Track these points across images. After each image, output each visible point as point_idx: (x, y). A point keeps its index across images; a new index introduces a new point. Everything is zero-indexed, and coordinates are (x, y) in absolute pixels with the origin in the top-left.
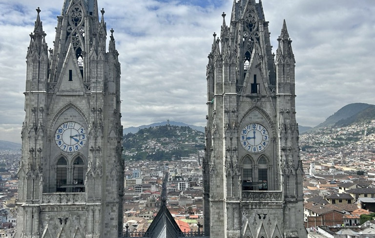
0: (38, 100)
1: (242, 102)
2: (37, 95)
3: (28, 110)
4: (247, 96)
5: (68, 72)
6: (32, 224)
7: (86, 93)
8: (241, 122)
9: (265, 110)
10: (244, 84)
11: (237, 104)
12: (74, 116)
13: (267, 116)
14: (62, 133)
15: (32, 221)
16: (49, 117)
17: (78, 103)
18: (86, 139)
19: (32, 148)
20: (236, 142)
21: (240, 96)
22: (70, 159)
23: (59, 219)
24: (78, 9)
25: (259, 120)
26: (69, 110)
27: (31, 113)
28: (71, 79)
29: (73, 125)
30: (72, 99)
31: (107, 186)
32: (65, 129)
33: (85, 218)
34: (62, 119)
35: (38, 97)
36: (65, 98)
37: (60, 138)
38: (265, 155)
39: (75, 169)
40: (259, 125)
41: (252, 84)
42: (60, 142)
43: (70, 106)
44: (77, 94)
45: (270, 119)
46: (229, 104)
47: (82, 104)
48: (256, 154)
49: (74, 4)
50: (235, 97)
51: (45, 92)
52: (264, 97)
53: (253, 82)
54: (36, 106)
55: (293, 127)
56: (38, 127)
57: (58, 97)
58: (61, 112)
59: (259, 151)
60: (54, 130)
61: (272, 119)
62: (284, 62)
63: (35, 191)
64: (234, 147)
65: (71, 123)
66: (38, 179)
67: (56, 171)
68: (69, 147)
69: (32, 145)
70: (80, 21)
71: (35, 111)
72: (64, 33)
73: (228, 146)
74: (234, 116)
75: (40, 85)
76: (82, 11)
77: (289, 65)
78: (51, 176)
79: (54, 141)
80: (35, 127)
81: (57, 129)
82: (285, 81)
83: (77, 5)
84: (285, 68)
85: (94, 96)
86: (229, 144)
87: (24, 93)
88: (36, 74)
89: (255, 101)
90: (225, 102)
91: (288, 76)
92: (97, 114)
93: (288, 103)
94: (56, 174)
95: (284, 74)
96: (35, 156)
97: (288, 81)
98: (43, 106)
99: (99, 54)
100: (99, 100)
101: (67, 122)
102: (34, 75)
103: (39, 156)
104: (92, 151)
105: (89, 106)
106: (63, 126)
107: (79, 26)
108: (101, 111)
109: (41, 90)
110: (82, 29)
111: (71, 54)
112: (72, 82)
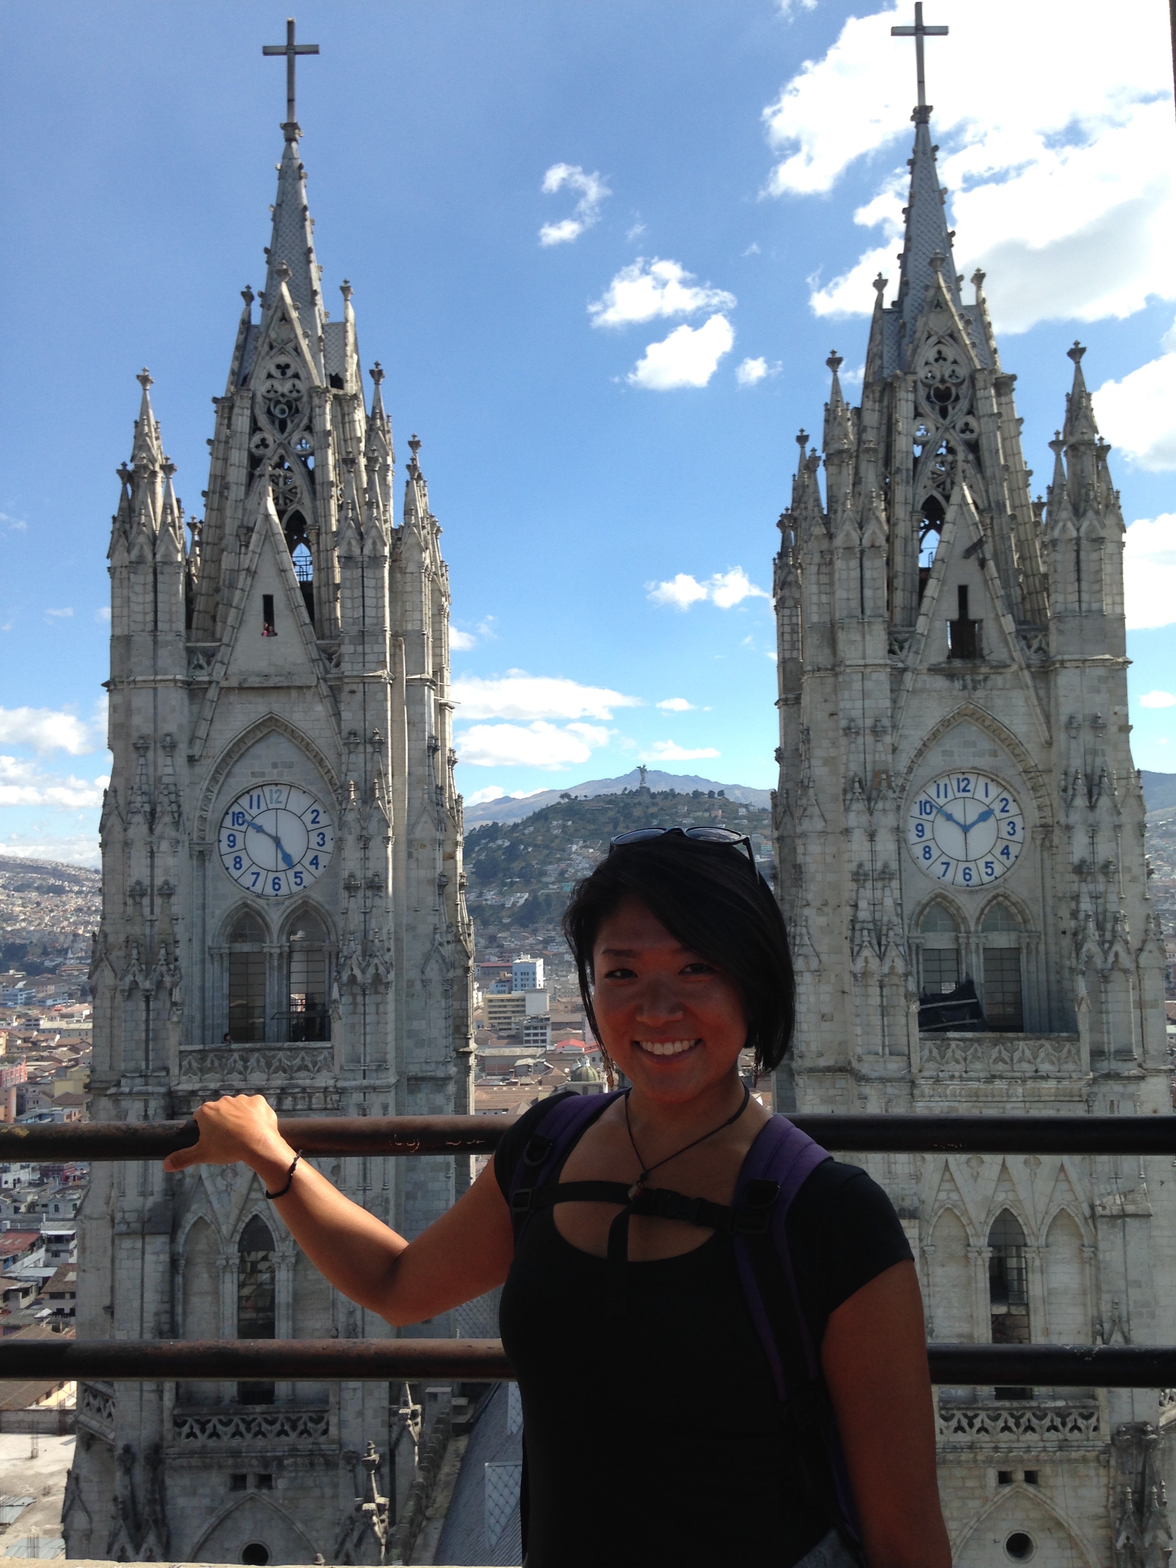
0: (155, 708)
1: (914, 692)
2: (151, 692)
3: (119, 745)
4: (934, 670)
5: (257, 604)
7: (325, 680)
8: (910, 770)
9: (1007, 722)
10: (922, 624)
11: (894, 701)
12: (284, 764)
13: (1016, 747)
14: (244, 828)
16: (197, 770)
17: (298, 716)
18: (329, 846)
19: (138, 883)
20: (892, 847)
21: (905, 670)
22: (275, 918)
24: (287, 366)
25: (984, 762)
26: (265, 744)
27: (134, 756)
29: (283, 798)
30: (277, 705)
31: (410, 1016)
32: (254, 811)
34: (242, 778)
35: (155, 696)
36: (251, 697)
37: (239, 845)
38: (1006, 897)
39: (296, 956)
40: (982, 781)
41: (952, 622)
42: (238, 861)
43: (271, 726)
44: (295, 681)
45: (1025, 756)
46: (859, 704)
47: (311, 720)
48: (971, 891)
49: (271, 347)
50: (882, 677)
51: (178, 677)
52: (1000, 668)
53: (955, 615)
54: (147, 729)
55: (1123, 782)
56: (159, 809)
57: (224, 696)
58: (238, 749)
59: (987, 879)
60: (216, 816)
61: (1035, 757)
62: (1078, 530)
63: (155, 1039)
64: (886, 866)
65: (274, 788)
66: (163, 995)
67: (226, 964)
68: (272, 876)
69: (139, 870)
70: (297, 411)
71: (147, 748)
72: (239, 458)
73: (860, 865)
74: (880, 747)
75: (162, 652)
76: (302, 375)
77: (1099, 541)
78: (208, 984)
79: (215, 857)
80: (147, 808)
81: (227, 813)
82: (1084, 606)
83: (282, 351)
84: (1083, 555)
85: (354, 687)
86: (865, 856)
87: (105, 685)
88: (145, 614)
89: (965, 687)
90: (846, 695)
91: (1096, 587)
92: (369, 756)
93: (1098, 691)
94: (226, 976)
95: (1079, 580)
96: (152, 913)
97: (1095, 606)
98: (173, 727)
99: (367, 533)
100: (372, 704)
101: (260, 786)
102: (140, 619)
103: (163, 911)
104: (352, 889)
105: (339, 725)
106: (247, 799)
107: (295, 430)
108: (382, 743)
109: (165, 671)
110: (303, 441)
111: (268, 536)
112: (273, 638)
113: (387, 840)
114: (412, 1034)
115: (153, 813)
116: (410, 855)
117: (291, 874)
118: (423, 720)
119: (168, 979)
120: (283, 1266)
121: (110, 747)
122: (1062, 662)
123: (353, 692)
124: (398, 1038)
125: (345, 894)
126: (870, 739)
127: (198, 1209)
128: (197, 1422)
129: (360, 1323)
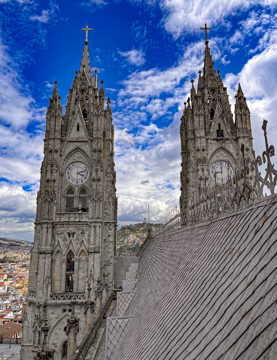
0: (54, 144)
1: (211, 143)
3: (46, 152)
4: (214, 139)
5: (76, 125)
6: (47, 238)
7: (89, 140)
8: (210, 159)
9: (229, 150)
10: (211, 130)
11: (206, 145)
12: (80, 157)
13: (231, 155)
14: (71, 171)
15: (47, 235)
16: (62, 157)
17: (83, 147)
18: (89, 175)
19: (48, 179)
20: (207, 173)
21: (209, 139)
22: (77, 189)
24: (84, 83)
25: (224, 158)
26: (76, 153)
27: (49, 153)
28: (78, 130)
29: (79, 165)
30: (79, 144)
31: (105, 209)
32: (73, 167)
33: (88, 232)
34: (71, 160)
35: (54, 141)
36: (73, 143)
37: (70, 174)
39: (81, 198)
40: (225, 163)
41: (217, 131)
42: (69, 178)
43: (78, 149)
44: (83, 140)
45: (233, 157)
46: (200, 145)
47: (86, 148)
49: (81, 79)
50: (204, 139)
51: (59, 138)
52: (227, 139)
53: (218, 129)
54: (52, 148)
56: (54, 164)
57: (68, 143)
58: (70, 154)
60: (65, 168)
61: (235, 157)
62: (241, 112)
63: (50, 211)
64: (206, 177)
65: (77, 163)
66: (52, 202)
67: (66, 199)
68: (76, 181)
69: (49, 176)
71: (52, 152)
72: (73, 99)
73: (201, 177)
74: (204, 153)
75: (56, 133)
76: (87, 84)
77: (245, 115)
78: (62, 202)
79: (64, 176)
80: (51, 163)
81: (67, 167)
82: (243, 127)
84: (242, 117)
85: (95, 140)
86: (202, 175)
87: (44, 140)
89: (220, 143)
90: (197, 143)
91: (245, 123)
92: (98, 154)
93: (247, 143)
94: (66, 201)
95: (242, 122)
96: (51, 185)
97: (245, 127)
98: (57, 148)
99: (99, 110)
100: (99, 144)
101: (75, 162)
102: (52, 126)
103: (53, 185)
104: (94, 180)
105: (92, 149)
106: (72, 164)
107: (85, 94)
108: (101, 151)
109: (57, 136)
110: (86, 97)
111: (79, 112)
112: (79, 132)
113: (102, 170)
114: (106, 213)
115: (52, 165)
116: (106, 175)
117: (80, 180)
118: (109, 148)
119: (54, 199)
120: (76, 261)
121: (44, 153)
122: (240, 137)
124: (102, 214)
125: (92, 181)
126: (202, 152)
127: (58, 248)
128: (55, 296)
129: (93, 274)
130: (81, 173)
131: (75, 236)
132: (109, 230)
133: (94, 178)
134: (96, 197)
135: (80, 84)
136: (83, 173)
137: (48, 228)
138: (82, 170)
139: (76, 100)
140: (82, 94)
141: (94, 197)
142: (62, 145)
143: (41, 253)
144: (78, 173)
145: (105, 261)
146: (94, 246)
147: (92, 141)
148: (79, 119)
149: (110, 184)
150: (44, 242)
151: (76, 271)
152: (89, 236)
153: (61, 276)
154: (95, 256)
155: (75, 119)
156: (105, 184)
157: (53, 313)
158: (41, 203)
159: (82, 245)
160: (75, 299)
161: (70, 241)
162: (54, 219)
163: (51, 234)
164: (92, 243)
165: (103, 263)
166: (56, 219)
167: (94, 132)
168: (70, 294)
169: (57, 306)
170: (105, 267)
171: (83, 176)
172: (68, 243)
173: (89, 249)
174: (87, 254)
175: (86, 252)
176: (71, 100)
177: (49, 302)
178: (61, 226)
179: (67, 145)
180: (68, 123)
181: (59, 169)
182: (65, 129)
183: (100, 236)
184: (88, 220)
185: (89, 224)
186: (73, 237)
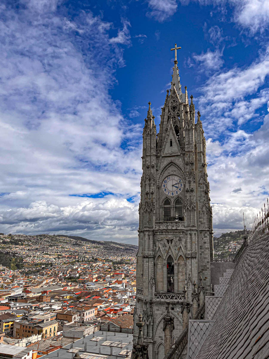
0: (151, 160)
2: (150, 157)
3: (144, 168)
5: (169, 141)
6: (149, 244)
7: (182, 153)
12: (174, 171)
14: (166, 183)
15: (149, 242)
16: (158, 172)
17: (177, 161)
18: (183, 186)
19: (147, 192)
22: (172, 200)
23: (167, 240)
24: (175, 100)
26: (170, 167)
28: (171, 145)
29: (174, 178)
30: (172, 158)
31: (200, 218)
32: (168, 180)
33: (185, 239)
34: (166, 174)
35: (151, 158)
36: (168, 158)
37: (166, 186)
39: (176, 208)
42: (165, 190)
43: (171, 163)
44: (176, 154)
47: (179, 161)
49: (172, 97)
51: (155, 154)
54: (149, 164)
57: (163, 158)
58: (165, 168)
60: (161, 181)
63: (150, 221)
65: (172, 176)
66: (152, 212)
67: (163, 209)
68: (172, 192)
69: (147, 190)
70: (177, 108)
71: (149, 167)
72: (166, 117)
75: (152, 150)
76: (178, 101)
78: (160, 212)
79: (161, 189)
80: (149, 178)
81: (163, 181)
83: (174, 98)
85: (187, 153)
87: (142, 157)
88: (149, 144)
92: (190, 166)
94: (163, 211)
96: (150, 197)
98: (153, 163)
99: (190, 124)
100: (191, 157)
101: (170, 175)
102: (148, 144)
103: (152, 197)
104: (187, 191)
105: (185, 162)
106: (167, 178)
107: (176, 111)
108: (193, 164)
109: (152, 153)
110: (178, 113)
111: (171, 128)
112: (172, 147)
113: (194, 182)
114: (200, 222)
115: (150, 179)
116: (199, 186)
117: (175, 192)
118: (201, 160)
119: (153, 209)
120: (176, 265)
121: (143, 169)
123: (187, 154)
124: (197, 222)
125: (186, 193)
127: (159, 254)
128: (159, 295)
129: (191, 277)
130: (175, 185)
131: (173, 243)
132: (205, 237)
133: (187, 189)
134: (190, 207)
135: (172, 102)
136: (177, 185)
137: (149, 235)
138: (177, 182)
139: (169, 118)
140: (174, 111)
141: (189, 207)
142: (158, 161)
143: (145, 257)
144: (173, 186)
145: (202, 266)
146: (191, 252)
147: (184, 155)
148: (172, 136)
149: (203, 194)
150: (146, 248)
151: (176, 275)
152: (186, 243)
153: (163, 278)
154: (192, 261)
155: (168, 135)
156: (199, 194)
157: (158, 310)
158: (143, 213)
159: (180, 251)
160: (176, 299)
161: (169, 247)
162: (154, 227)
163: (152, 241)
164: (189, 249)
165: (201, 268)
166: (156, 227)
167: (186, 146)
168: (172, 294)
169: (161, 304)
170: (202, 272)
171: (178, 188)
172: (167, 248)
173: (186, 255)
174: (185, 259)
175: (184, 257)
176: (164, 119)
177: (154, 300)
178: (161, 234)
179: (162, 161)
180: (162, 140)
181: (156, 183)
182: (159, 146)
183: (196, 242)
184: (184, 229)
185: (185, 232)
186: (171, 243)
